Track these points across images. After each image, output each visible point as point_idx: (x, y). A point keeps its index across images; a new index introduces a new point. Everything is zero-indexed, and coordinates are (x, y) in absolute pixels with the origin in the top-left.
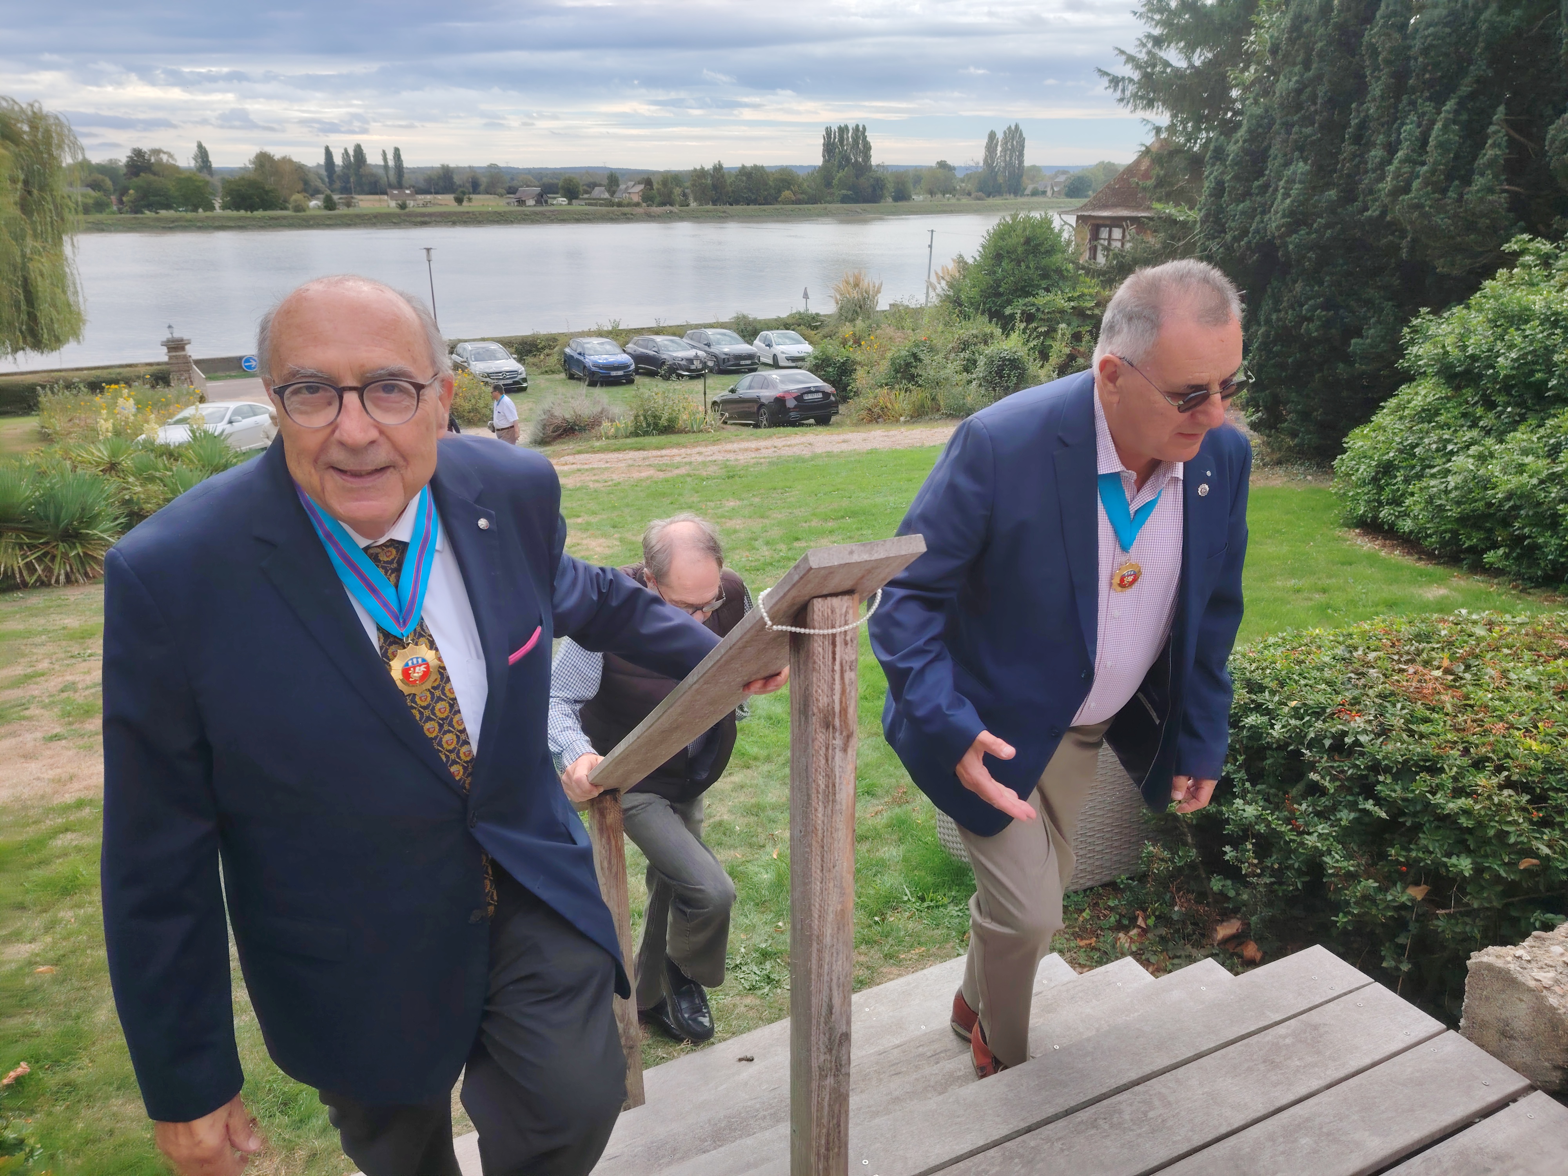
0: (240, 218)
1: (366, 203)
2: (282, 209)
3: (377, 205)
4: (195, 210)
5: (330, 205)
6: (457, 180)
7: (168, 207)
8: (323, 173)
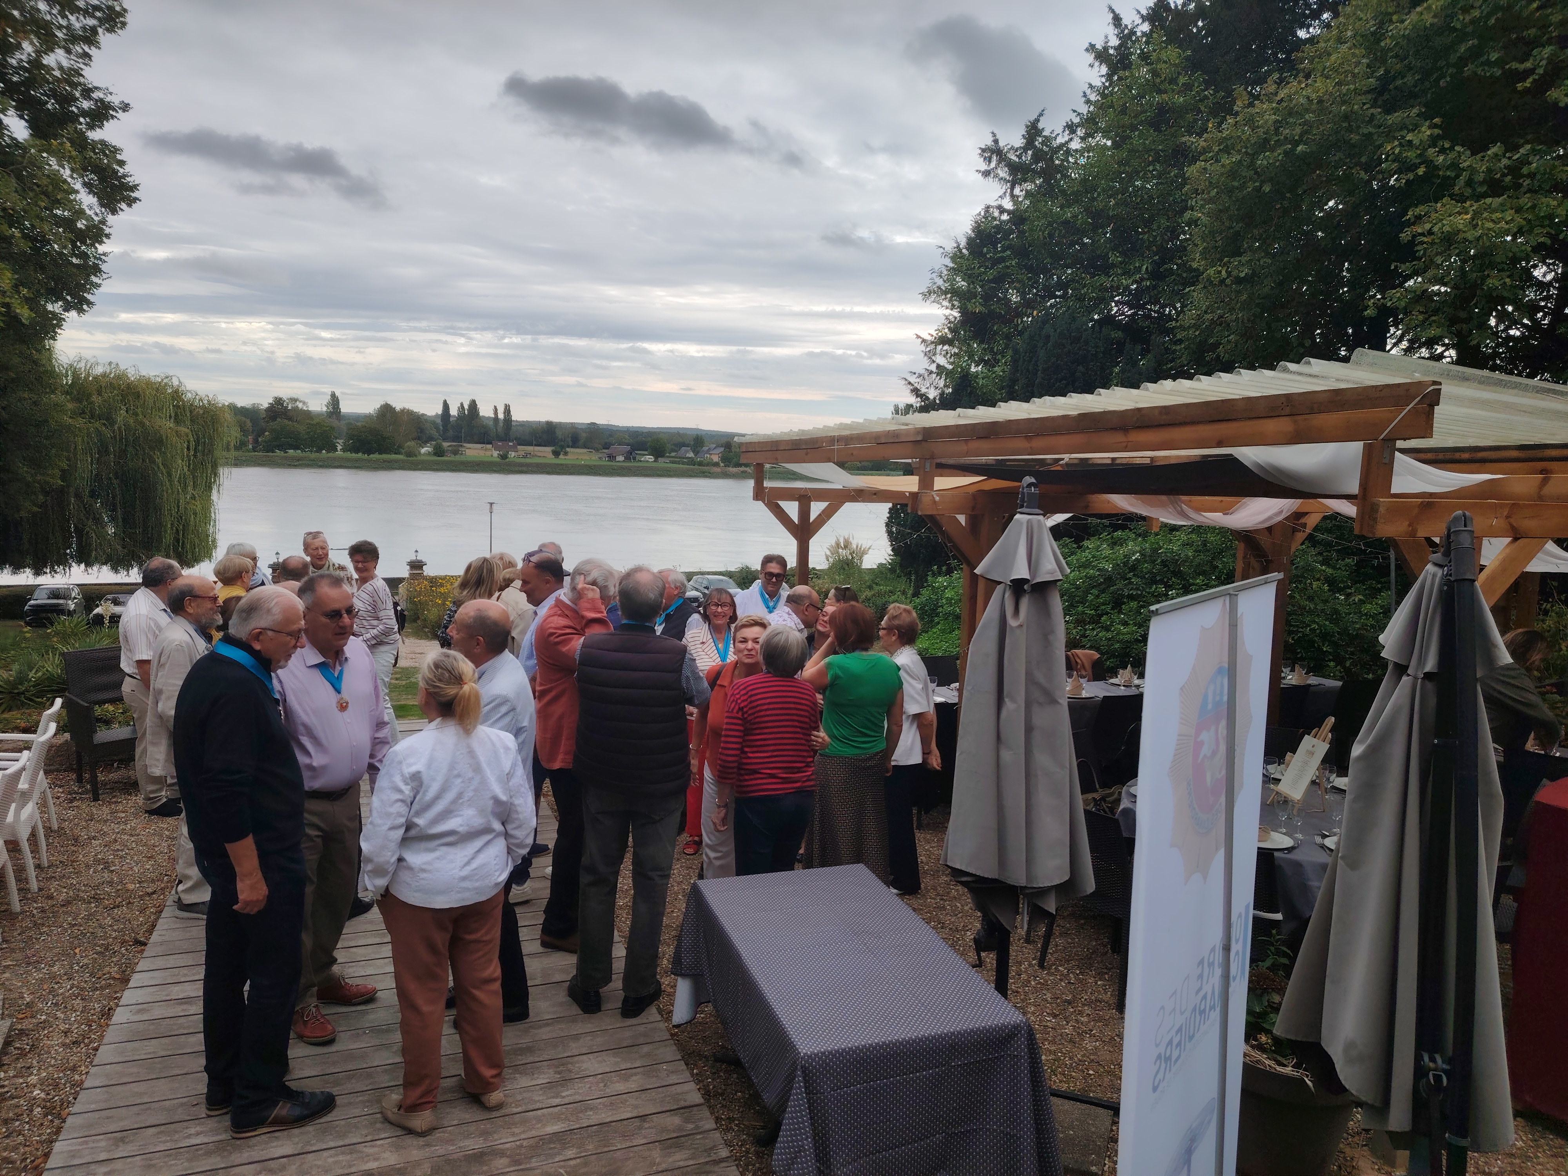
0: (357, 460)
1: (473, 451)
2: (396, 453)
3: (482, 453)
4: (319, 451)
5: (439, 452)
6: (559, 434)
7: (296, 448)
8: (439, 421)
